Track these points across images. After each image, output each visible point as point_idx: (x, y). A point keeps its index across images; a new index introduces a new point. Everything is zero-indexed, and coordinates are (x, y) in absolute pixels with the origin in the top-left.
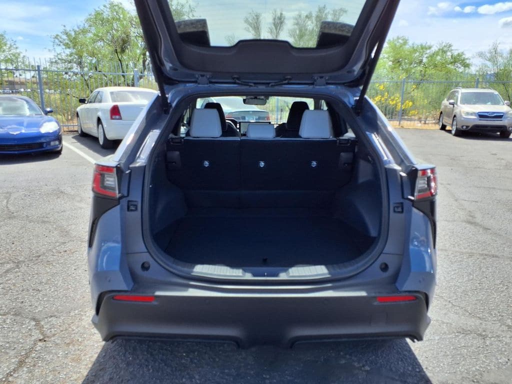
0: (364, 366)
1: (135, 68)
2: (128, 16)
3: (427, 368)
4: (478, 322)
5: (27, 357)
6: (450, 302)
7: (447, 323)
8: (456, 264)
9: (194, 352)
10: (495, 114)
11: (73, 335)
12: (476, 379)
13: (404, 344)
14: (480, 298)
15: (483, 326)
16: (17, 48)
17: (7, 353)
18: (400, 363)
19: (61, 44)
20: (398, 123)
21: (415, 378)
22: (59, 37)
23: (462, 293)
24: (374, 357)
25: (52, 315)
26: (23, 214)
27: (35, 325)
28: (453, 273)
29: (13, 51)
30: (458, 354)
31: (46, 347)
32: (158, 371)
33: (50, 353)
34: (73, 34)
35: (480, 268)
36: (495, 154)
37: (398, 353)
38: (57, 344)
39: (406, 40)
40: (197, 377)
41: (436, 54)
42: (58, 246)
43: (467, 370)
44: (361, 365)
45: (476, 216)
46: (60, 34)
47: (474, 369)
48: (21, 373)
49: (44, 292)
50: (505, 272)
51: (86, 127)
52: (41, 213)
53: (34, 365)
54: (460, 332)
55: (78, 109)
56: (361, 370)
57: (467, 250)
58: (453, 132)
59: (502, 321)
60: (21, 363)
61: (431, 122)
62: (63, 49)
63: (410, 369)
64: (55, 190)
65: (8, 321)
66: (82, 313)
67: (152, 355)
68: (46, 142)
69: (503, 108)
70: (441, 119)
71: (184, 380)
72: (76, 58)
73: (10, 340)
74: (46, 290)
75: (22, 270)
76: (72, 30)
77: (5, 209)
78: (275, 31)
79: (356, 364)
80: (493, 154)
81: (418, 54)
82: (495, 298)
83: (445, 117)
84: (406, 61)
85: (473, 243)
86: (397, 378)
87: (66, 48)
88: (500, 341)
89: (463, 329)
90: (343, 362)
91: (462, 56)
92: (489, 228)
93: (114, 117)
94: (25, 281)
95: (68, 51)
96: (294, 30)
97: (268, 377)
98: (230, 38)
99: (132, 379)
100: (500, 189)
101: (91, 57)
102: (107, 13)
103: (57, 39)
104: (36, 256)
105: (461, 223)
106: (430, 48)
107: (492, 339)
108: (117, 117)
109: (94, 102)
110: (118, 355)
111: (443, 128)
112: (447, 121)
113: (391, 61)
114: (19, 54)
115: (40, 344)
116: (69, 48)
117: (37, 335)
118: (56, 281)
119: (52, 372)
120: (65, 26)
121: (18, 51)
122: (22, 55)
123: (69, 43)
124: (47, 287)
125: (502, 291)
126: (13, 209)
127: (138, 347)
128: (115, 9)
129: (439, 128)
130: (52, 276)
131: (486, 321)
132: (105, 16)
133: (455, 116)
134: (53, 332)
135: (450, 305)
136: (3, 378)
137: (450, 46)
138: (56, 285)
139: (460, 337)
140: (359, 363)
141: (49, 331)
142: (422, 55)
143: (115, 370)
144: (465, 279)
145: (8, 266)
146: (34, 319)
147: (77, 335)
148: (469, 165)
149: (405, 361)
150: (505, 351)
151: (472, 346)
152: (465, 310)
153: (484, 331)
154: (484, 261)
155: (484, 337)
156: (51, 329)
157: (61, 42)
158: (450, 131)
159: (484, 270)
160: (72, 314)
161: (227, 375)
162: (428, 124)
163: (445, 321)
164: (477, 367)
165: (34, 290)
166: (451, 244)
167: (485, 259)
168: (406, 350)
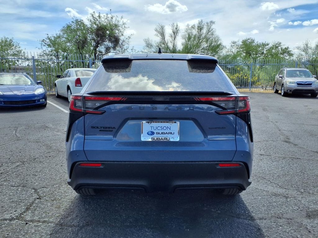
0: (217, 211)
1: (90, 58)
2: (86, 27)
3: (252, 212)
4: (284, 190)
5: (31, 206)
6: (269, 181)
7: (267, 191)
8: (275, 163)
9: (123, 204)
10: (307, 83)
11: (56, 196)
12: (279, 217)
13: (241, 201)
14: (287, 179)
15: (287, 192)
16: (19, 47)
17: (20, 204)
18: (237, 209)
19: (46, 45)
20: (249, 89)
21: (245, 216)
22: (44, 41)
23: (277, 177)
24: (223, 206)
25: (44, 187)
26: (25, 138)
27: (34, 192)
28: (273, 167)
29: (18, 49)
30: (271, 205)
31: (41, 202)
32: (102, 213)
33: (43, 204)
34: (53, 39)
35: (289, 165)
36: (307, 106)
37: (237, 205)
38: (47, 200)
39: (253, 40)
40: (124, 216)
41: (272, 48)
42: (46, 154)
43: (275, 212)
44: (216, 210)
45: (290, 138)
46: (45, 39)
47: (279, 212)
48: (28, 213)
49: (38, 176)
50: (303, 167)
51: (60, 92)
52: (35, 137)
53: (35, 210)
54: (273, 195)
55: (56, 82)
56: (215, 212)
57: (282, 156)
58: (282, 94)
59: (298, 190)
60: (28, 209)
61: (269, 89)
62: (47, 48)
63: (243, 212)
64: (43, 126)
65: (19, 190)
66: (60, 186)
67: (99, 205)
68: (37, 100)
69: (312, 79)
70: (275, 87)
71: (117, 217)
72: (54, 53)
73: (21, 198)
74: (40, 175)
75: (26, 165)
76: (52, 36)
77: (15, 135)
78: (173, 35)
79: (213, 210)
80: (305, 106)
81: (261, 48)
82: (296, 179)
83: (277, 85)
84: (254, 53)
85: (287, 152)
86: (235, 216)
87: (49, 47)
88: (295, 199)
89: (275, 194)
90: (206, 209)
91: (288, 49)
92: (297, 144)
93: (77, 85)
94: (28, 171)
95: (50, 49)
96: (185, 35)
97: (163, 215)
98: (147, 41)
99: (88, 216)
100: (307, 125)
101: (63, 52)
102: (74, 26)
103: (44, 42)
104: (33, 159)
105: (281, 142)
106: (268, 45)
107: (291, 198)
108: (79, 85)
109: (66, 77)
110: (81, 205)
111: (277, 92)
112: (279, 88)
113: (245, 53)
114: (21, 51)
115: (37, 200)
116: (50, 47)
117: (35, 196)
118: (45, 171)
119: (45, 213)
120: (48, 34)
121: (20, 49)
122: (22, 52)
123: (51, 44)
124: (41, 173)
125: (300, 176)
126: (19, 135)
127: (91, 202)
128: (79, 24)
129: (274, 92)
130: (43, 168)
131: (289, 190)
132: (72, 28)
133: (283, 84)
134: (45, 195)
135: (269, 182)
136: (18, 215)
137: (280, 43)
138: (45, 173)
139: (273, 197)
140: (214, 209)
141: (42, 194)
142: (263, 49)
143: (79, 212)
144: (280, 170)
145: (18, 164)
146: (34, 189)
147: (57, 196)
148: (290, 112)
149: (240, 209)
150: (298, 204)
151: (279, 201)
152: (278, 185)
153: (287, 195)
154: (292, 161)
155: (287, 198)
156: (43, 193)
157: (45, 44)
158: (280, 94)
159: (291, 165)
160: (55, 186)
161: (141, 215)
162: (268, 90)
163: (265, 190)
164: (281, 211)
165: (33, 175)
166: (274, 152)
167: (292, 160)
168: (242, 203)
